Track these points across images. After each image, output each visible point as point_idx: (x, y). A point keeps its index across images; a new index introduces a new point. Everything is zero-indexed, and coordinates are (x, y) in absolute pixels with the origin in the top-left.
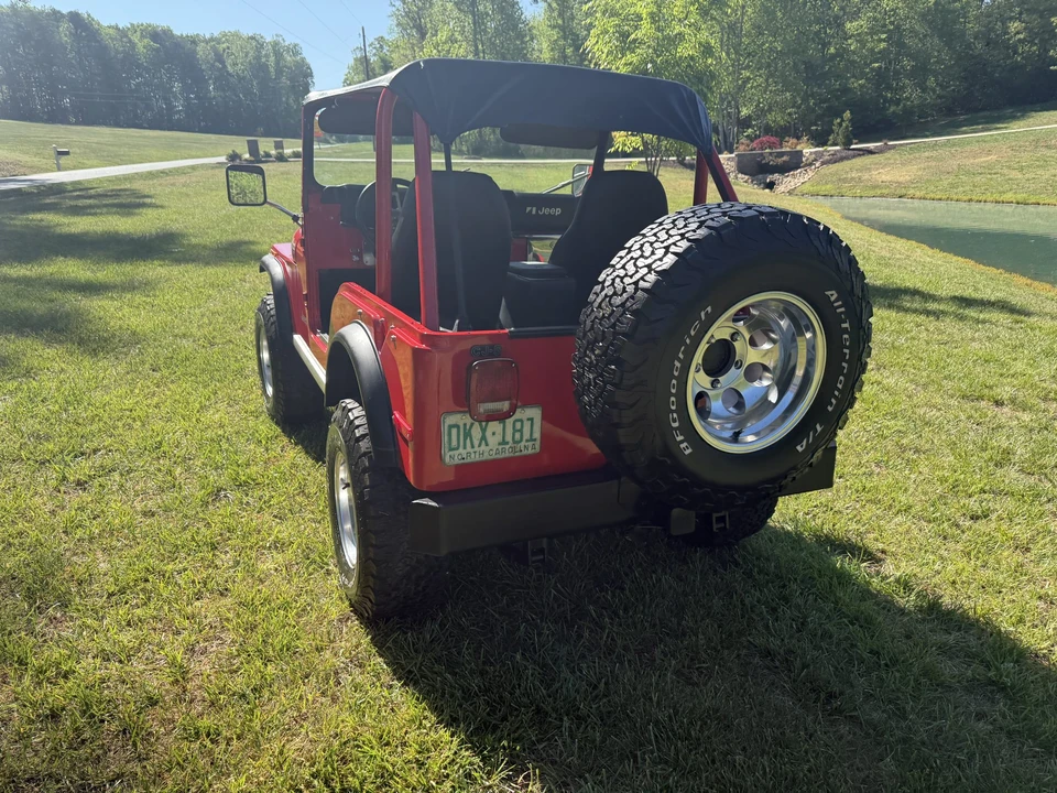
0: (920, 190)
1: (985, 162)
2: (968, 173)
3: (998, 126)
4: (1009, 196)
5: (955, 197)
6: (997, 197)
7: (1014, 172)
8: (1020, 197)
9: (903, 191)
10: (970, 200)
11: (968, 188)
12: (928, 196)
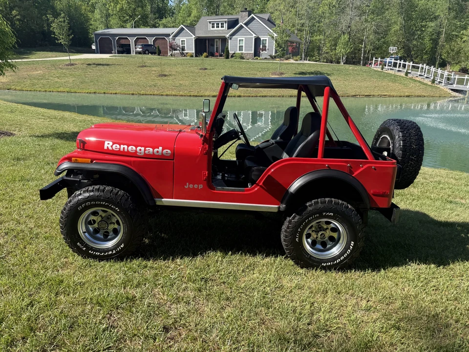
0: (16, 85)
1: (39, 74)
2: (35, 79)
3: (24, 56)
4: (61, 89)
5: (38, 90)
6: (57, 89)
7: (55, 79)
8: (67, 89)
9: (9, 87)
10: (46, 91)
11: (40, 85)
12: (24, 89)
